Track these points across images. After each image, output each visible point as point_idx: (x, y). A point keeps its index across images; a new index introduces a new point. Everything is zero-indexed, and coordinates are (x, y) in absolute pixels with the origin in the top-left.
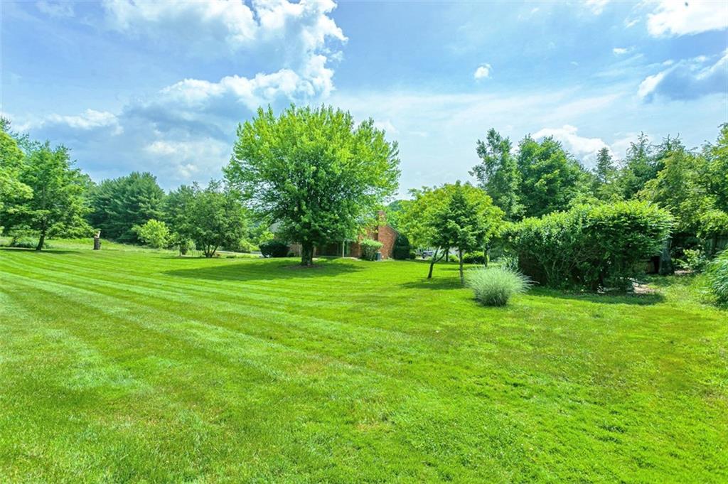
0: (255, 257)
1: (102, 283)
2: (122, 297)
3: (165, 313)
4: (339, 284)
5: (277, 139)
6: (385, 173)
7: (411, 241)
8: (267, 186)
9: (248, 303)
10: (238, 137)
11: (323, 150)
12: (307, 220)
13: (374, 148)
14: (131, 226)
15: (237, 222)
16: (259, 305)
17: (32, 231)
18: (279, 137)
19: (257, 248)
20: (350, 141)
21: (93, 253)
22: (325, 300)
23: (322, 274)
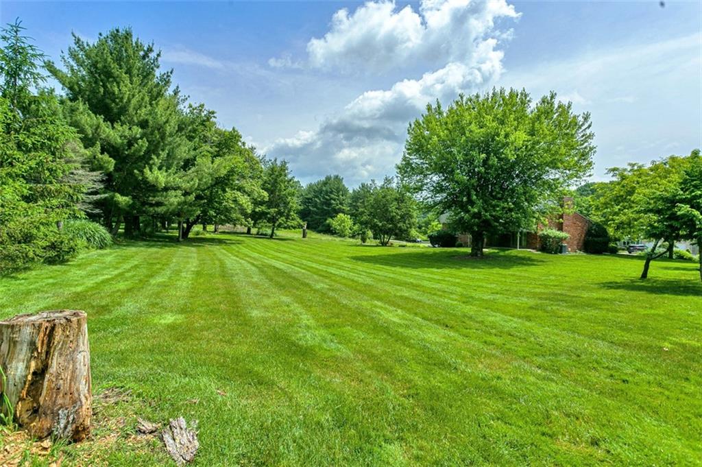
0: (424, 246)
1: (309, 264)
2: (323, 276)
3: (354, 292)
4: (514, 278)
5: (445, 131)
6: (573, 152)
7: (611, 231)
8: (435, 178)
9: (422, 289)
10: (409, 135)
11: (494, 136)
12: (476, 210)
13: (558, 125)
14: (326, 220)
15: (408, 214)
16: (432, 292)
17: (268, 224)
18: (448, 129)
19: (425, 238)
20: (527, 122)
21: (302, 240)
22: (501, 294)
23: (493, 266)
